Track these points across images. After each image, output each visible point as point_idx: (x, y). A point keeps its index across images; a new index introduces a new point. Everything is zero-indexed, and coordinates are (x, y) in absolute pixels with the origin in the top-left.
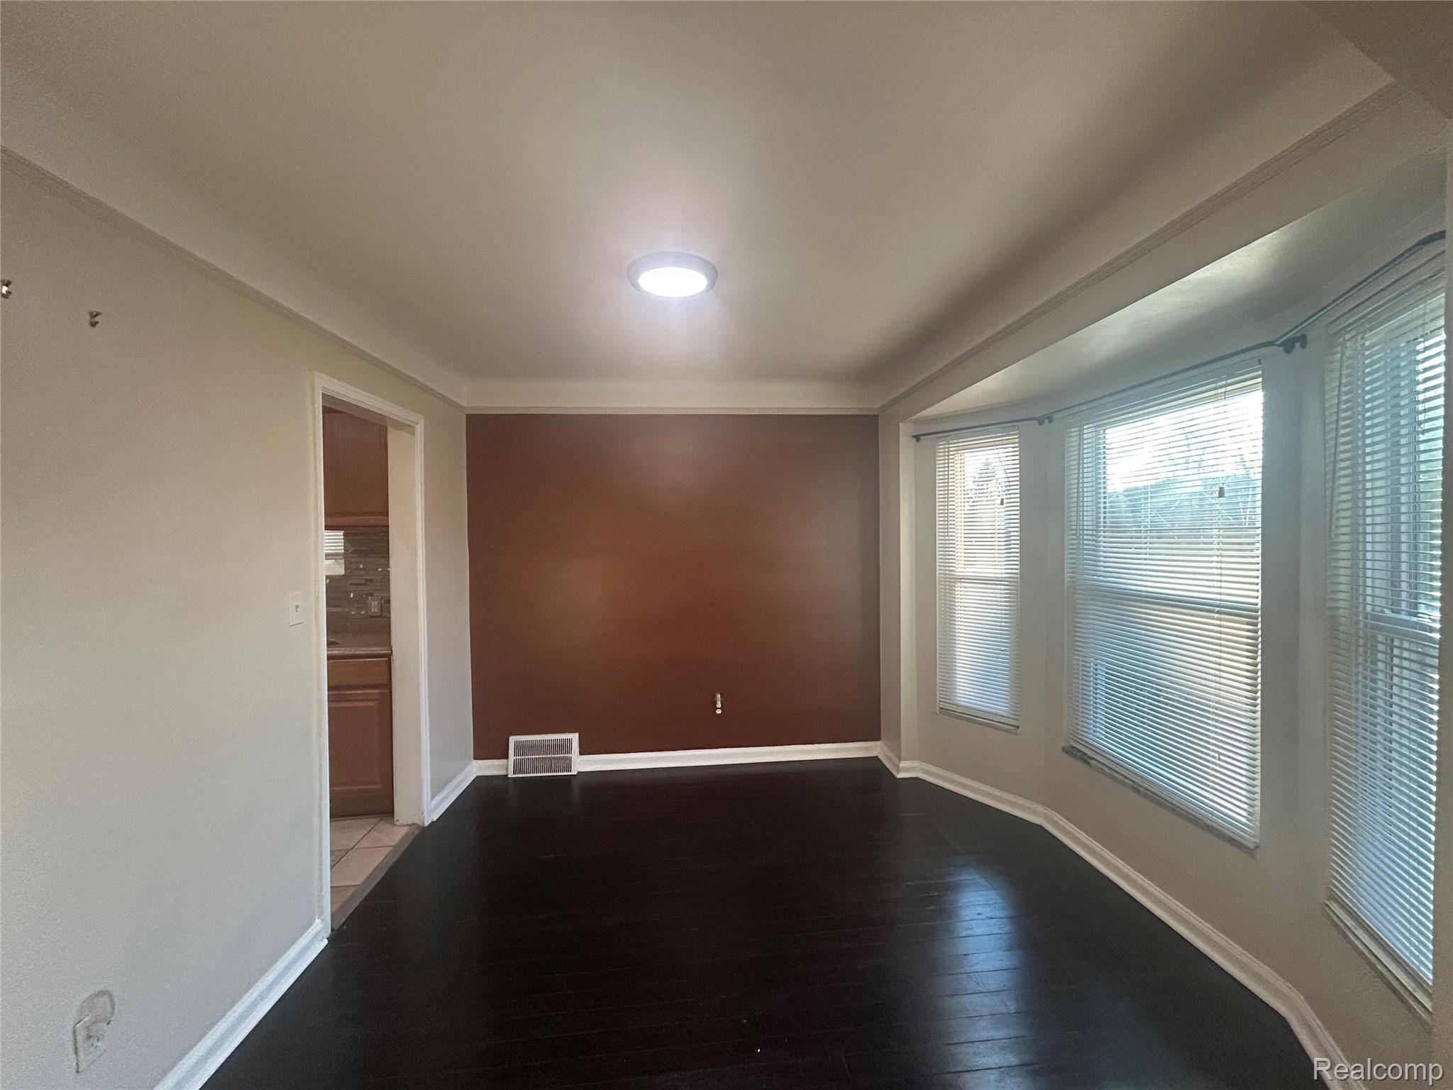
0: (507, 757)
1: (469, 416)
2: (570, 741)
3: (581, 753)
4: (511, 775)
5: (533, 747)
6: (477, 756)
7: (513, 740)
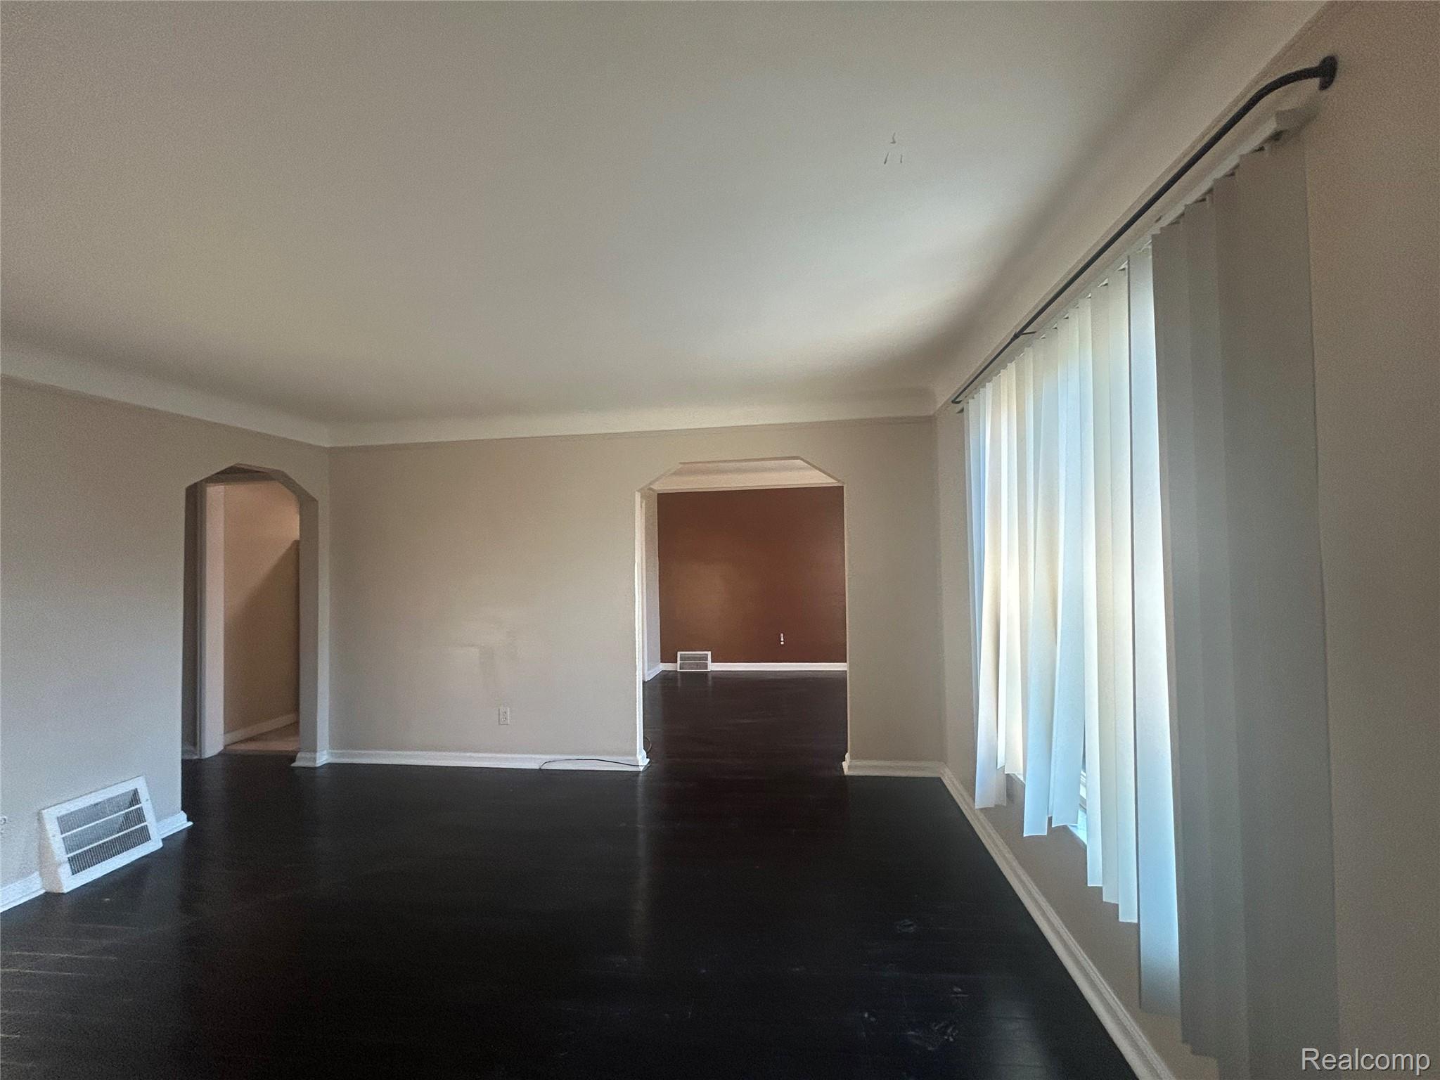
0: (677, 662)
1: (658, 494)
2: (707, 655)
3: (712, 662)
4: (679, 670)
5: (689, 658)
6: (663, 661)
7: (679, 653)
